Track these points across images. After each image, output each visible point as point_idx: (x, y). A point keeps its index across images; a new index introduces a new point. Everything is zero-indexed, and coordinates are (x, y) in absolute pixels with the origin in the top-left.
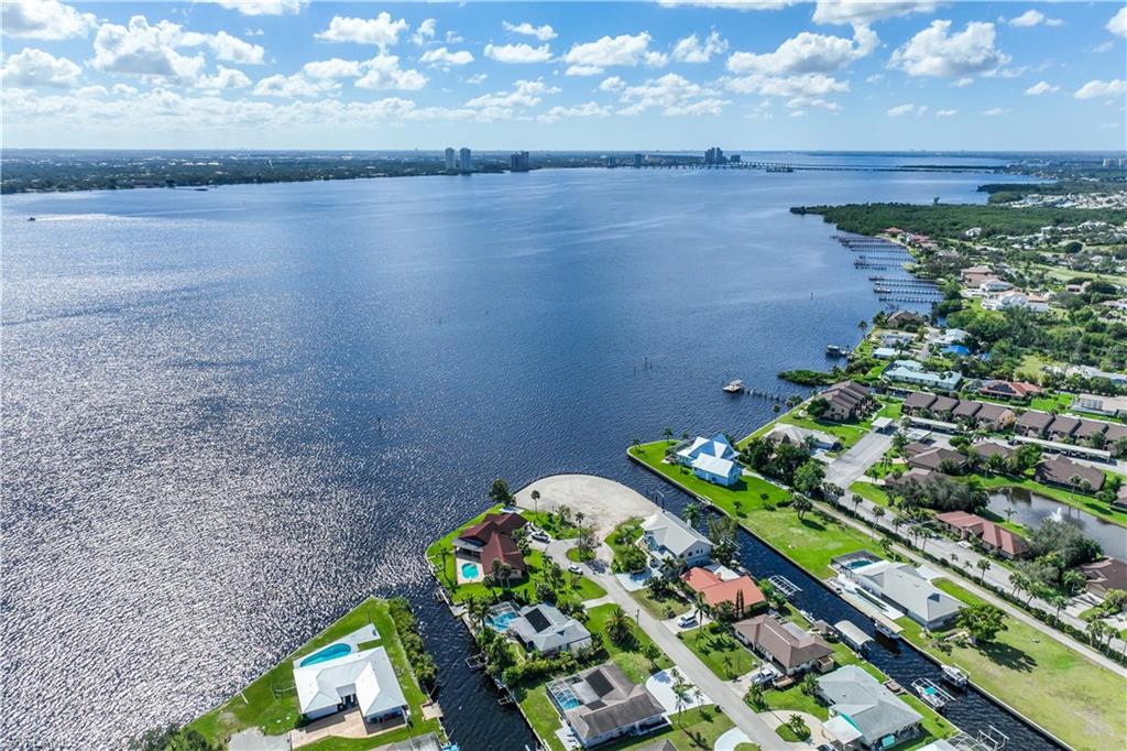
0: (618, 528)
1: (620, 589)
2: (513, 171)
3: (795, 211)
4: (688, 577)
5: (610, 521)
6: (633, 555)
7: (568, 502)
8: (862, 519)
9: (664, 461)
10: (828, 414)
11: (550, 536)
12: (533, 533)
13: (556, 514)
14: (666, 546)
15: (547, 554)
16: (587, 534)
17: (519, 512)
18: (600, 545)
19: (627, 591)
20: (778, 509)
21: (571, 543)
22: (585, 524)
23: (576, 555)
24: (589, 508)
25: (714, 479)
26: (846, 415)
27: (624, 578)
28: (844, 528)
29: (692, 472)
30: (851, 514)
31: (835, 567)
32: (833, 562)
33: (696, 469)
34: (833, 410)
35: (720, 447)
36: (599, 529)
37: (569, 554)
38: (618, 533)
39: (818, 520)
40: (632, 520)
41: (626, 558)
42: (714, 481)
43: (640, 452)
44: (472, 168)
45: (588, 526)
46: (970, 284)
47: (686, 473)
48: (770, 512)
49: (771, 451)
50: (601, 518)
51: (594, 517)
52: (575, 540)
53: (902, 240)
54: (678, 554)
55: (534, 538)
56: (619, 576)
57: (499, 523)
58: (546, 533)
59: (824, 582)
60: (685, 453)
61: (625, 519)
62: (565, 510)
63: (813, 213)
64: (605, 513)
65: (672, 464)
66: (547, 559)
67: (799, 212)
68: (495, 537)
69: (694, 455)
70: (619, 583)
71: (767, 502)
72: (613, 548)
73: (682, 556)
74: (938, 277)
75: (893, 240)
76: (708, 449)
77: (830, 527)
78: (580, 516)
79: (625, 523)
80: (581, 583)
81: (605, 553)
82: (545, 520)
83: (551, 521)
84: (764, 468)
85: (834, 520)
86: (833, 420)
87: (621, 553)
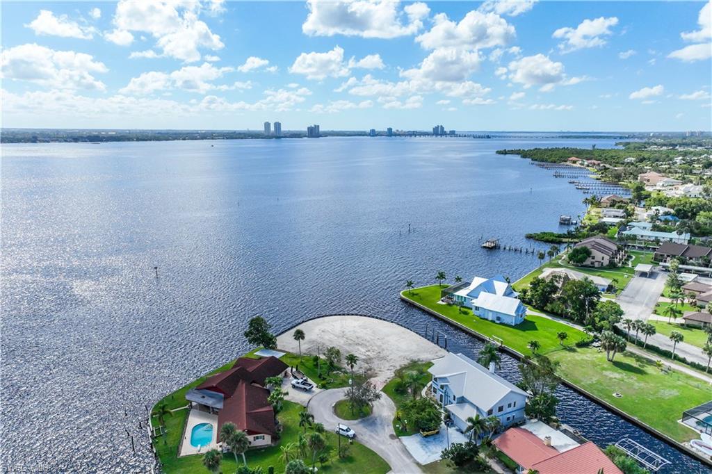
0: (399, 373)
1: (408, 461)
2: (309, 137)
3: (499, 152)
4: (504, 441)
5: (387, 365)
6: (423, 410)
7: (339, 343)
8: (683, 361)
9: (440, 302)
10: (588, 262)
11: (315, 385)
12: (294, 381)
13: (322, 357)
14: (468, 397)
15: (309, 412)
16: (361, 380)
17: (278, 355)
18: (378, 396)
19: (418, 464)
20: (579, 350)
21: (340, 394)
22: (358, 368)
23: (346, 409)
24: (363, 350)
25: (498, 319)
26: (606, 262)
27: (412, 443)
28: (668, 371)
29: (472, 312)
30: (667, 355)
31: (691, 423)
32: (686, 416)
33: (477, 308)
34: (593, 258)
35: (501, 286)
36: (374, 375)
37: (338, 409)
38: (399, 380)
39: (632, 362)
40: (414, 364)
41: (414, 416)
42: (499, 320)
43: (413, 294)
44: (282, 135)
45: (362, 371)
46: (648, 184)
47: (466, 313)
48: (572, 354)
49: (555, 289)
50: (376, 362)
51: (368, 360)
52: (346, 389)
53: (581, 164)
54: (486, 409)
55: (294, 387)
56: (406, 440)
57: (250, 369)
58: (310, 381)
59: (686, 445)
60: (463, 293)
61: (406, 362)
62: (334, 352)
63: (512, 154)
64: (381, 355)
65: (449, 304)
66: (306, 418)
67: (502, 153)
68: (242, 389)
69: (475, 295)
70: (405, 451)
71: (565, 342)
72: (394, 399)
73: (490, 412)
74: (619, 181)
75: (574, 165)
76: (489, 288)
77: (649, 369)
78: (352, 359)
79: (406, 368)
80: (353, 451)
81: (385, 408)
82: (310, 364)
83: (316, 365)
84: (549, 307)
85: (650, 362)
86: (593, 267)
87: (405, 408)
